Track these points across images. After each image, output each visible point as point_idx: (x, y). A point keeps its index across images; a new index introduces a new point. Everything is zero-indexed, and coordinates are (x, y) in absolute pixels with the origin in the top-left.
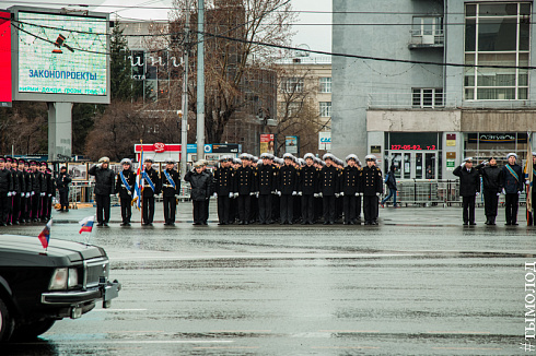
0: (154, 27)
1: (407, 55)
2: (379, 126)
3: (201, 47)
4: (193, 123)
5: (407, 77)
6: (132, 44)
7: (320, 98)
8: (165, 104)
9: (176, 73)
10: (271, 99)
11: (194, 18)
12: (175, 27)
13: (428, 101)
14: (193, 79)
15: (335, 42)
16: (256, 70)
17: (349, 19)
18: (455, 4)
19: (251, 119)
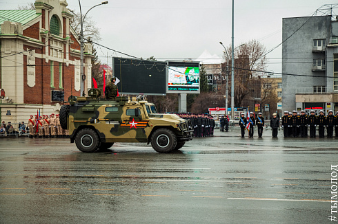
0: (216, 66)
1: (310, 74)
2: (300, 100)
3: (233, 73)
4: (230, 100)
5: (309, 83)
6: (208, 72)
7: (278, 90)
8: (220, 94)
9: (224, 82)
10: (259, 91)
11: (230, 62)
12: (224, 65)
13: (319, 90)
14: (230, 84)
15: (283, 69)
16: (253, 81)
17: (288, 61)
18: (330, 56)
19: (251, 98)
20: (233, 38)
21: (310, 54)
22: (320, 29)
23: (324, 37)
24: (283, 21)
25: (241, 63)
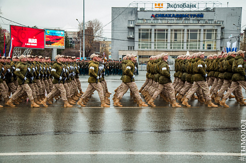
0: (74, 33)
1: (127, 39)
2: (121, 54)
3: (84, 37)
4: (82, 53)
5: (127, 44)
6: (70, 36)
7: (109, 48)
8: (77, 49)
9: (79, 43)
10: (99, 48)
11: (82, 31)
12: (79, 33)
13: (131, 49)
14: (82, 44)
15: (112, 36)
16: (95, 42)
17: (115, 31)
18: (137, 29)
19: (95, 52)
20: (84, 17)
21: (127, 29)
22: (131, 15)
23: (134, 19)
24: (112, 10)
25: (88, 32)
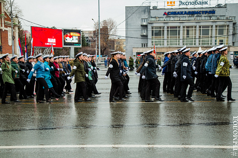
0: (90, 32)
1: (140, 37)
2: (135, 51)
3: (99, 36)
4: (98, 51)
5: (141, 41)
6: (86, 36)
7: (123, 46)
8: (93, 47)
9: (95, 41)
10: (114, 46)
11: (98, 30)
12: (94, 32)
13: (145, 46)
14: (98, 42)
15: (126, 34)
16: (110, 40)
17: (129, 30)
18: (150, 27)
19: (110, 50)
20: (99, 17)
21: (140, 27)
22: (144, 13)
23: (147, 18)
24: (126, 8)
25: (104, 31)
